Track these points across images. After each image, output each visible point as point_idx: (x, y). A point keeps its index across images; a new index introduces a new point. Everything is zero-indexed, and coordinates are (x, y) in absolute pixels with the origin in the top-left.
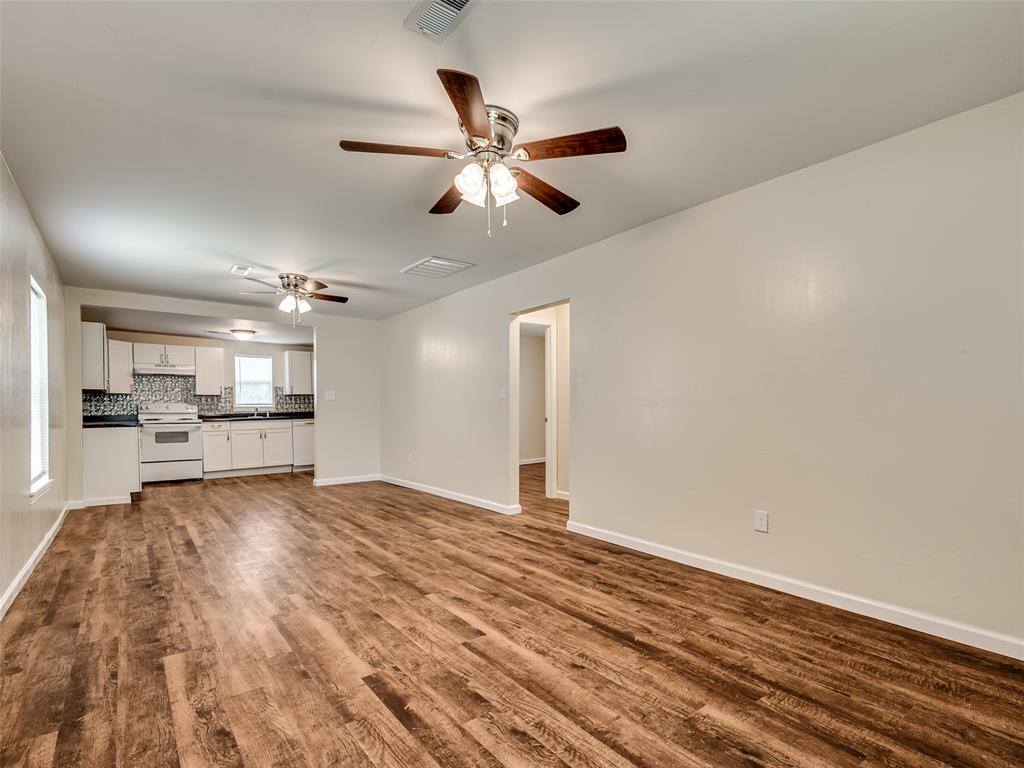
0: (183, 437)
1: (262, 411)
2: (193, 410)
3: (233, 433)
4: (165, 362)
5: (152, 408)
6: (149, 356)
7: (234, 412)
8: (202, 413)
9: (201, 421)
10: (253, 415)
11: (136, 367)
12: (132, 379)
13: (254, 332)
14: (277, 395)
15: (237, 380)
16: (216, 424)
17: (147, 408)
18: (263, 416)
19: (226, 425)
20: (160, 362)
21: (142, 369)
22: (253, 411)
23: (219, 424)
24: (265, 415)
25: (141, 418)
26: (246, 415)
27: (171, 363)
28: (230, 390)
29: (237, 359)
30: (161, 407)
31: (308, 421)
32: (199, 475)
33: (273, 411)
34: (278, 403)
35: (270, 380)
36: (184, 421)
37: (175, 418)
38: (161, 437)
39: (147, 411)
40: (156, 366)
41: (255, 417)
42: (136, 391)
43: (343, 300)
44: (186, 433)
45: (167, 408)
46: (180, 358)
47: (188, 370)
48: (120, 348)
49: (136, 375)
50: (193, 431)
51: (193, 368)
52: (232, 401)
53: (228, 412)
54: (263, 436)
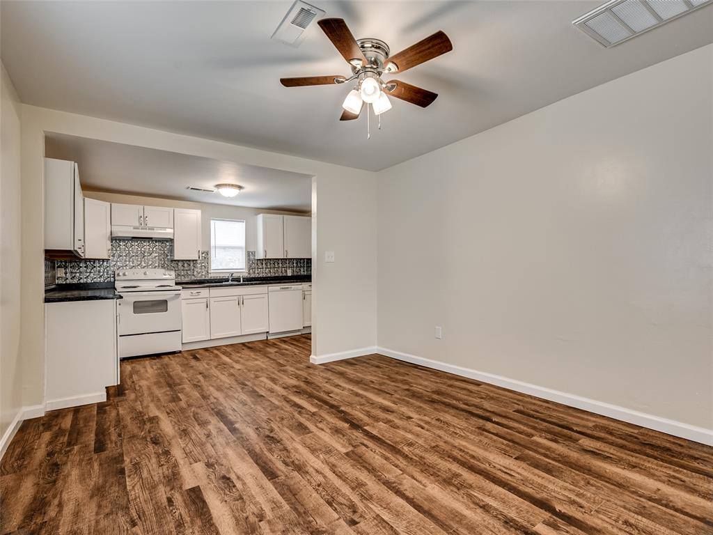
0: (161, 305)
1: (235, 276)
2: (169, 276)
3: (212, 300)
4: (143, 224)
5: (130, 274)
6: (128, 219)
7: (210, 276)
8: (179, 280)
9: (180, 287)
10: (228, 280)
11: (115, 229)
12: (109, 243)
13: (240, 187)
14: (249, 259)
15: (212, 243)
16: (195, 291)
17: (124, 275)
18: (236, 281)
19: (204, 292)
20: (138, 225)
21: (120, 232)
22: (226, 276)
23: (198, 290)
24: (238, 280)
25: (118, 285)
26: (221, 281)
27: (150, 224)
28: (206, 255)
29: (212, 222)
30: (138, 273)
31: (305, 285)
32: (179, 348)
33: (246, 275)
34: (250, 268)
35: (243, 244)
36: (163, 288)
37: (153, 285)
38: (139, 307)
39: (125, 278)
40: (134, 228)
41: (230, 282)
42: (113, 256)
44: (165, 302)
45: (145, 274)
46: (159, 221)
47: (167, 233)
48: (96, 208)
49: (114, 239)
50: (172, 299)
51: (171, 231)
52: (207, 267)
53: (203, 278)
54: (240, 303)
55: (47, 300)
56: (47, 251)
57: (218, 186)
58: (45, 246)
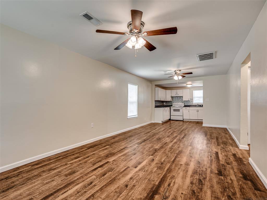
0: (178, 110)
1: (199, 104)
2: (183, 104)
3: (190, 110)
4: (177, 94)
5: (175, 104)
6: (174, 93)
7: (193, 105)
8: (185, 105)
10: (197, 105)
11: (172, 95)
13: (192, 84)
15: (194, 96)
16: (186, 108)
19: (188, 108)
20: (176, 94)
22: (197, 104)
24: (201, 106)
27: (178, 94)
28: (192, 99)
29: (194, 91)
35: (202, 96)
36: (179, 107)
38: (175, 110)
43: (191, 73)
44: (179, 110)
45: (178, 104)
46: (180, 93)
48: (169, 92)
49: (172, 97)
50: (181, 109)
51: (182, 95)
52: (193, 102)
53: (191, 105)
54: (198, 111)
55: (155, 107)
56: (155, 101)
57: (187, 85)
58: (155, 99)
